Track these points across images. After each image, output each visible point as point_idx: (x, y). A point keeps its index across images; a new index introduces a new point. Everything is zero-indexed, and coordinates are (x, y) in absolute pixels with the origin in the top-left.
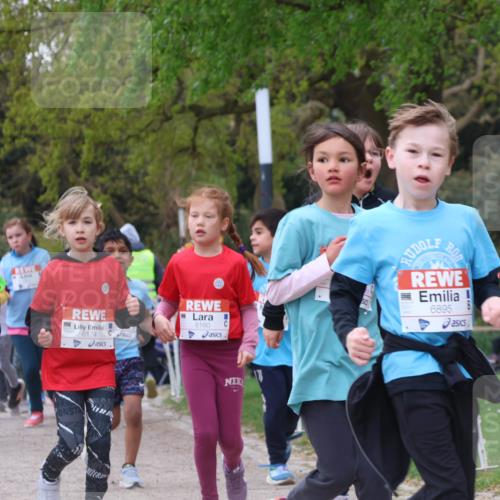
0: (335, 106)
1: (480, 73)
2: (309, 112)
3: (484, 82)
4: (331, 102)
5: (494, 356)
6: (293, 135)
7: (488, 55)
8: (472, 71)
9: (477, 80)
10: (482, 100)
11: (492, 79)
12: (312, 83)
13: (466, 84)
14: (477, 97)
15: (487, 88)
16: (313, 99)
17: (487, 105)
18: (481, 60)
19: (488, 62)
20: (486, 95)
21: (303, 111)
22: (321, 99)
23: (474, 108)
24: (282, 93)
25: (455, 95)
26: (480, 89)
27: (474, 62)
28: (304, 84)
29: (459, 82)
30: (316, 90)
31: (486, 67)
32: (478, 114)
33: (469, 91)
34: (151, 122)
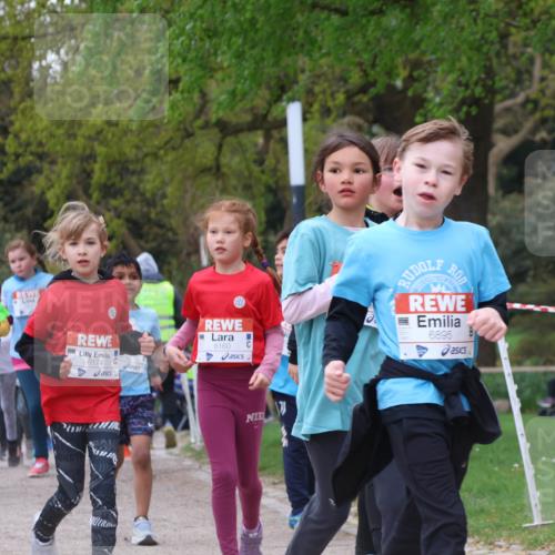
0: (375, 121)
1: (536, 86)
3: (540, 95)
4: (371, 117)
5: (550, 400)
7: (545, 65)
8: (527, 83)
9: (533, 92)
10: (538, 115)
12: (350, 96)
13: (521, 98)
14: (532, 113)
15: (544, 102)
16: (351, 114)
17: (544, 121)
18: (537, 71)
19: (546, 72)
20: (543, 109)
22: (359, 114)
23: (529, 125)
24: (316, 107)
25: (508, 110)
26: (536, 103)
27: (530, 73)
28: (341, 97)
29: (513, 95)
30: (353, 104)
31: (543, 79)
32: (535, 130)
33: (524, 105)
34: (171, 139)
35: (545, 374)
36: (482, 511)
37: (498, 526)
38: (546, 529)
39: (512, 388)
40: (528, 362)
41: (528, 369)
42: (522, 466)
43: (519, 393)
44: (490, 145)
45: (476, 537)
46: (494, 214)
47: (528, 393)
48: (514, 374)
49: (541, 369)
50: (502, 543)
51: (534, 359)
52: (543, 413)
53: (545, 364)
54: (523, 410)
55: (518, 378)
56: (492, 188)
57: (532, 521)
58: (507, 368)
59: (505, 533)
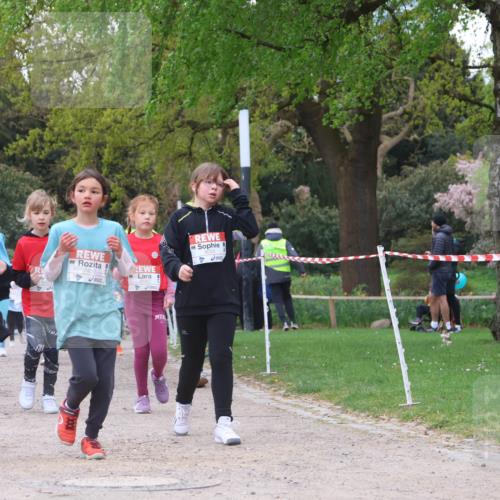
0: (299, 125)
1: (411, 103)
2: (279, 128)
3: (413, 109)
4: (297, 121)
5: (418, 319)
6: (267, 145)
7: (417, 88)
8: (405, 101)
9: (408, 107)
10: (411, 123)
11: (418, 107)
12: (281, 107)
13: (400, 111)
14: (407, 121)
15: (415, 114)
16: (283, 119)
17: (416, 127)
18: (411, 93)
19: (417, 94)
20: (415, 119)
21: (275, 128)
22: (288, 119)
23: (405, 129)
24: (257, 113)
25: (391, 118)
26: (410, 114)
27: (406, 93)
28: (274, 107)
29: (393, 109)
31: (415, 98)
32: (409, 133)
33: (401, 115)
34: (158, 133)
35: (414, 301)
36: (371, 395)
37: (382, 405)
38: (415, 408)
39: (393, 311)
40: (403, 293)
41: (403, 298)
42: (399, 364)
43: (397, 314)
44: (380, 143)
45: (367, 413)
46: (381, 191)
47: (403, 314)
48: (394, 301)
49: (412, 298)
50: (384, 417)
51: (407, 291)
52: (413, 328)
53: (414, 295)
54: (399, 326)
55: (397, 304)
56: (379, 172)
57: (405, 402)
58: (389, 297)
59: (387, 410)
